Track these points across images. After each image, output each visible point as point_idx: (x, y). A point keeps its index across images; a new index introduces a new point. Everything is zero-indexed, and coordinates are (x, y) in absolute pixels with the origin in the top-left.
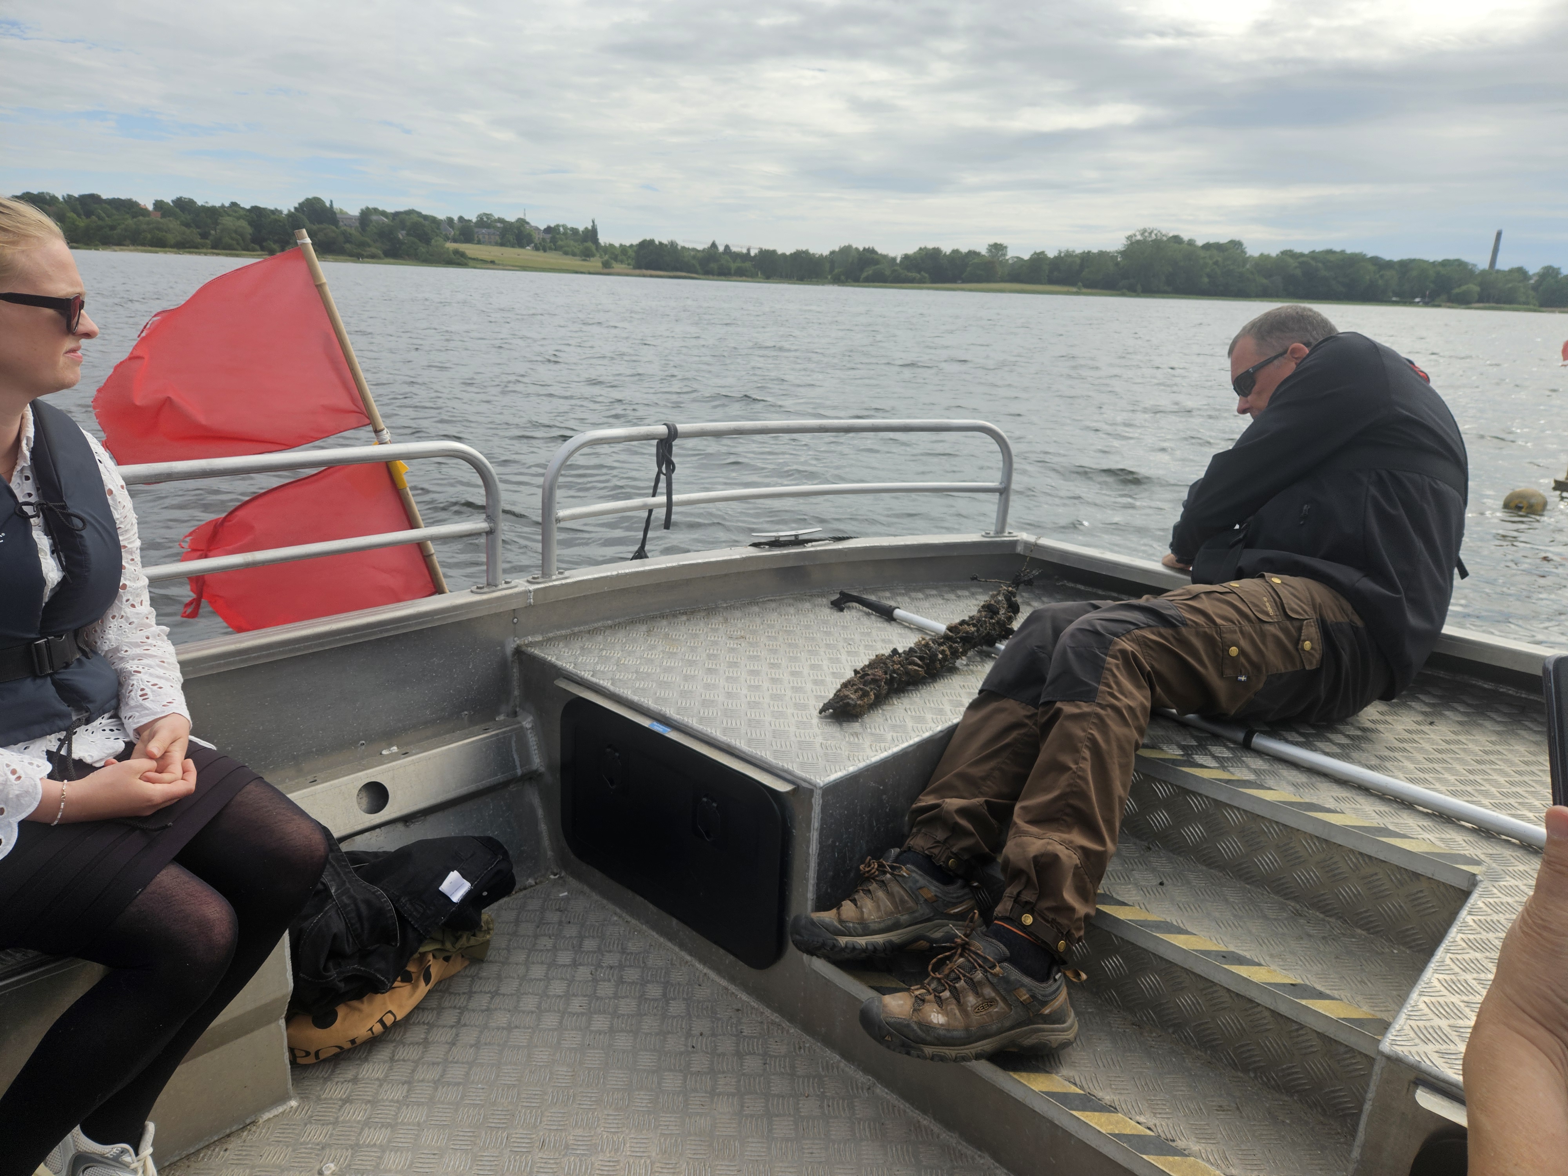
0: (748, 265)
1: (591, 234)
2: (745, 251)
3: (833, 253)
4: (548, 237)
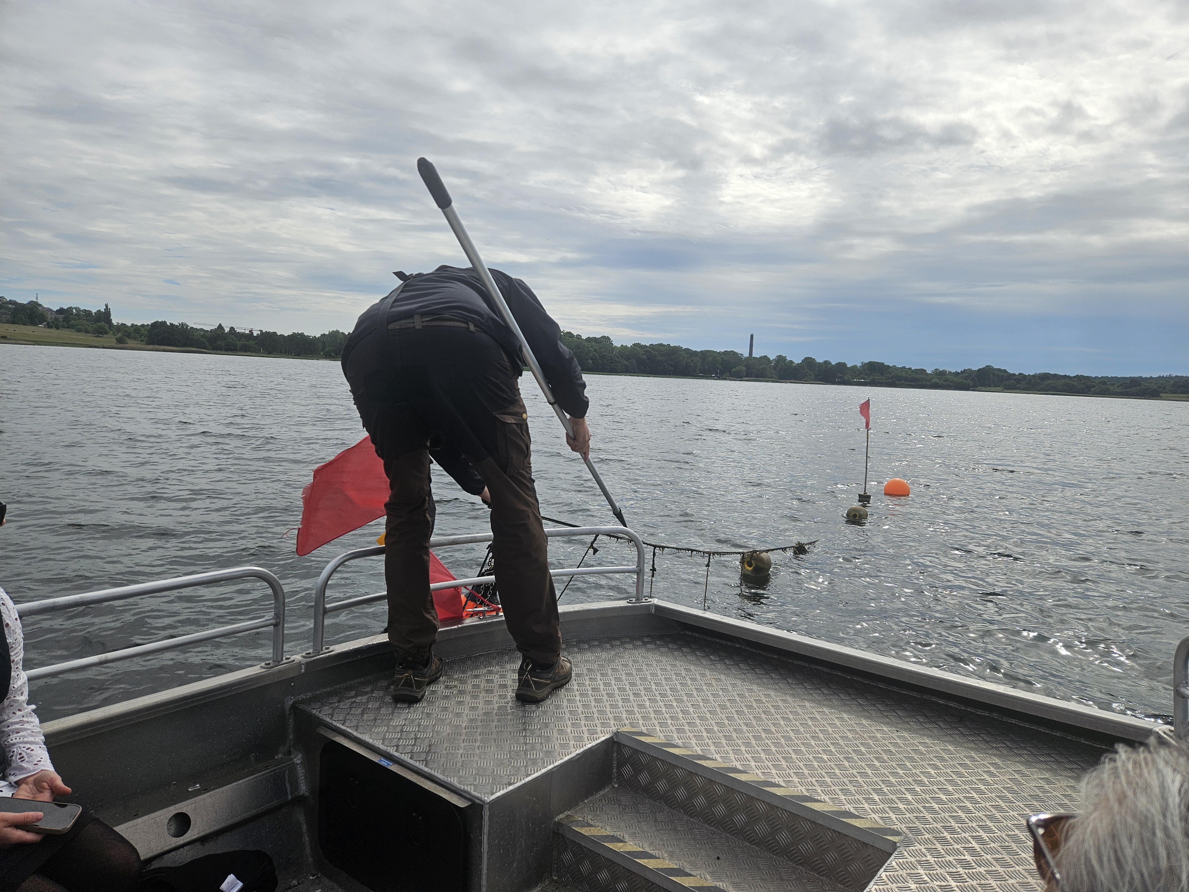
0: (251, 343)
1: (105, 316)
2: (247, 332)
3: (323, 335)
4: (61, 317)
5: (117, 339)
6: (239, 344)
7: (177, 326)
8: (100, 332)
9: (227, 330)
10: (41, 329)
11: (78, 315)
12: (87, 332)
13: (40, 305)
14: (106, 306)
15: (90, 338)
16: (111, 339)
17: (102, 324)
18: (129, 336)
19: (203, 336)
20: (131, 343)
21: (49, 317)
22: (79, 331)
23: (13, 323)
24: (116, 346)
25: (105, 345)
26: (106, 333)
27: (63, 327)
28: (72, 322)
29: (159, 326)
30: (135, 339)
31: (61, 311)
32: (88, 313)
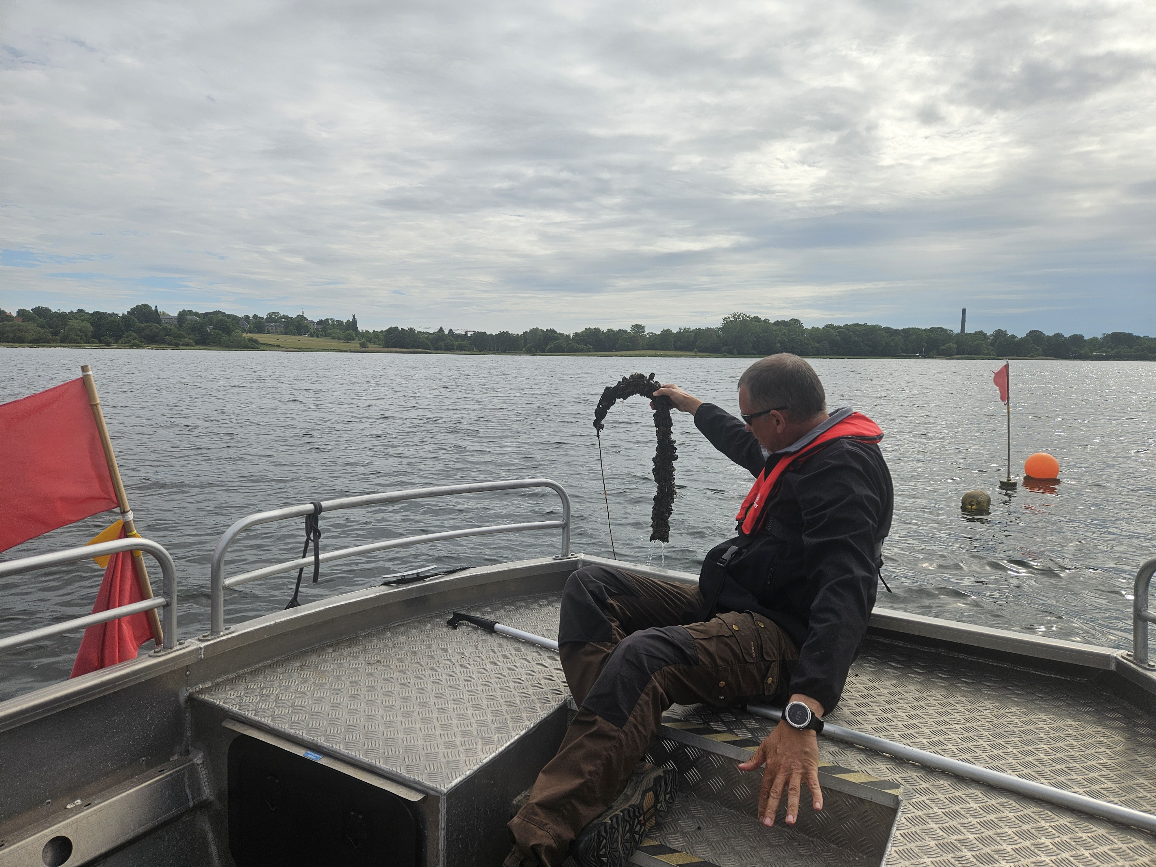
0: (466, 342)
1: (353, 324)
2: (463, 333)
3: (525, 333)
4: (320, 327)
5: (360, 344)
6: (456, 344)
7: (407, 331)
8: (349, 339)
9: (447, 332)
10: (305, 339)
11: (333, 325)
12: (339, 339)
13: (305, 318)
14: (354, 316)
15: (341, 344)
16: (356, 344)
17: (351, 331)
18: (370, 341)
19: (427, 338)
20: (371, 347)
21: (312, 328)
22: (334, 338)
23: (286, 334)
24: (359, 349)
25: (352, 349)
26: (354, 339)
27: (322, 335)
28: (329, 331)
29: (393, 331)
30: (375, 343)
31: (321, 322)
32: (340, 323)
